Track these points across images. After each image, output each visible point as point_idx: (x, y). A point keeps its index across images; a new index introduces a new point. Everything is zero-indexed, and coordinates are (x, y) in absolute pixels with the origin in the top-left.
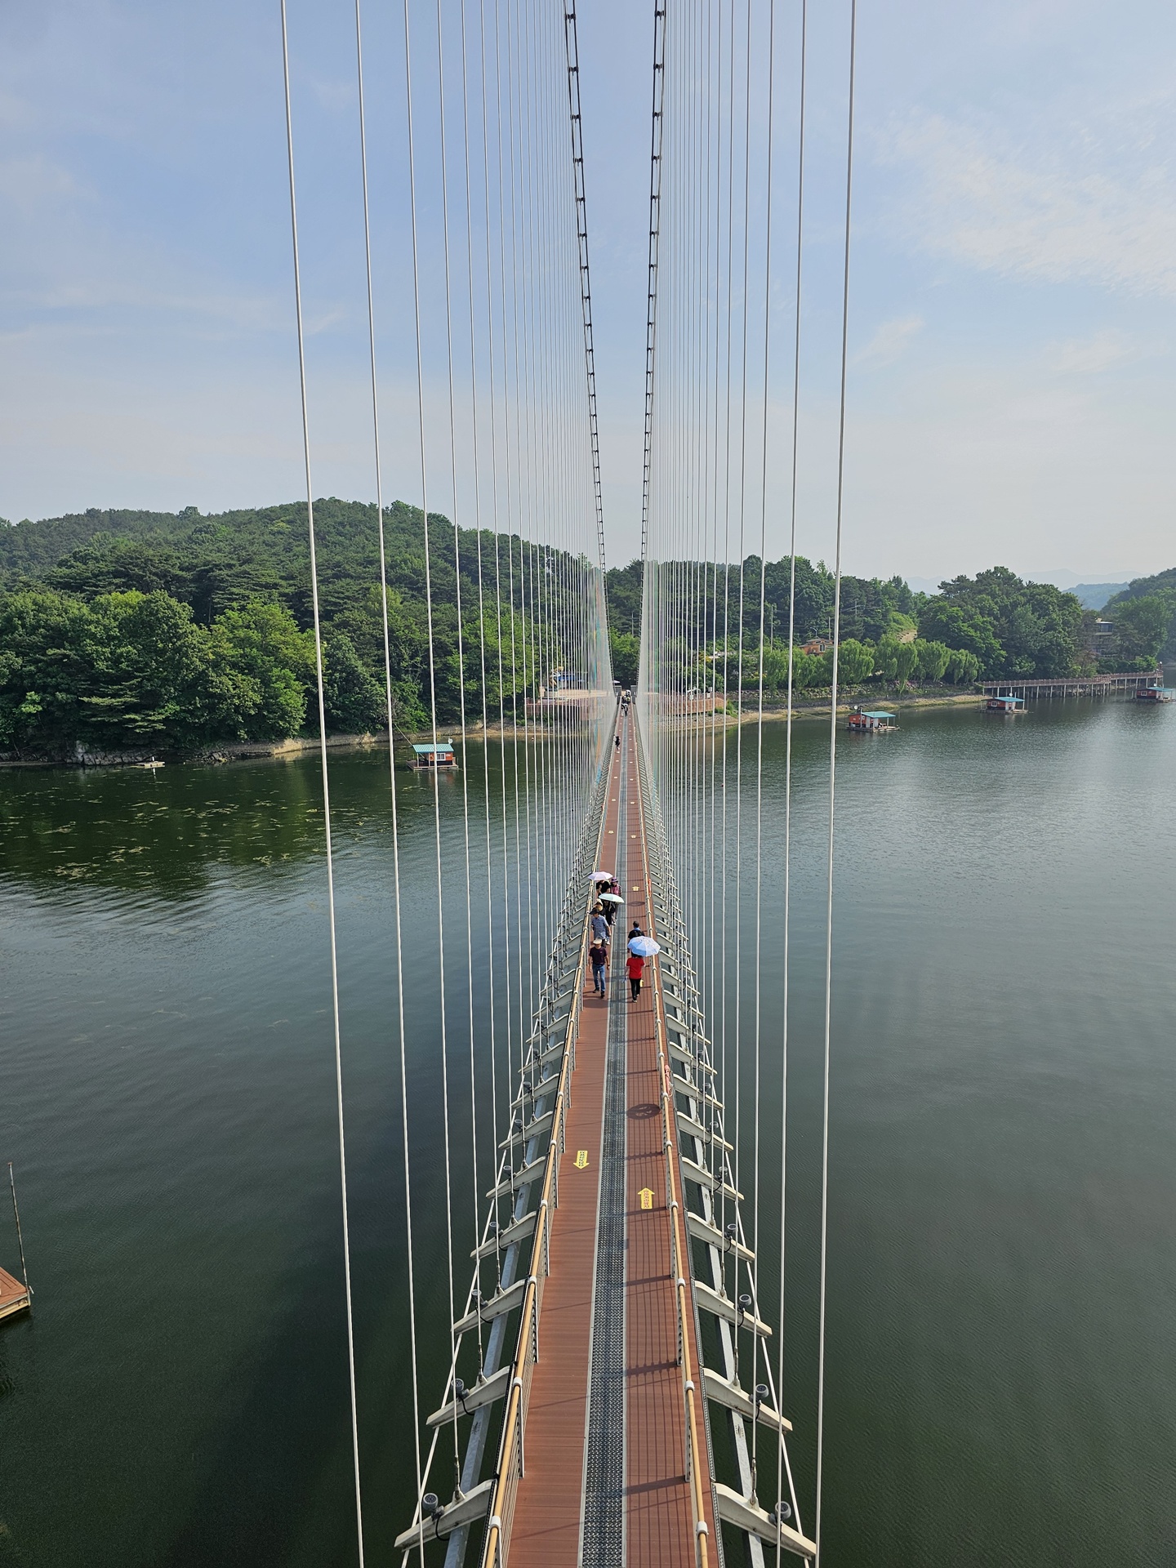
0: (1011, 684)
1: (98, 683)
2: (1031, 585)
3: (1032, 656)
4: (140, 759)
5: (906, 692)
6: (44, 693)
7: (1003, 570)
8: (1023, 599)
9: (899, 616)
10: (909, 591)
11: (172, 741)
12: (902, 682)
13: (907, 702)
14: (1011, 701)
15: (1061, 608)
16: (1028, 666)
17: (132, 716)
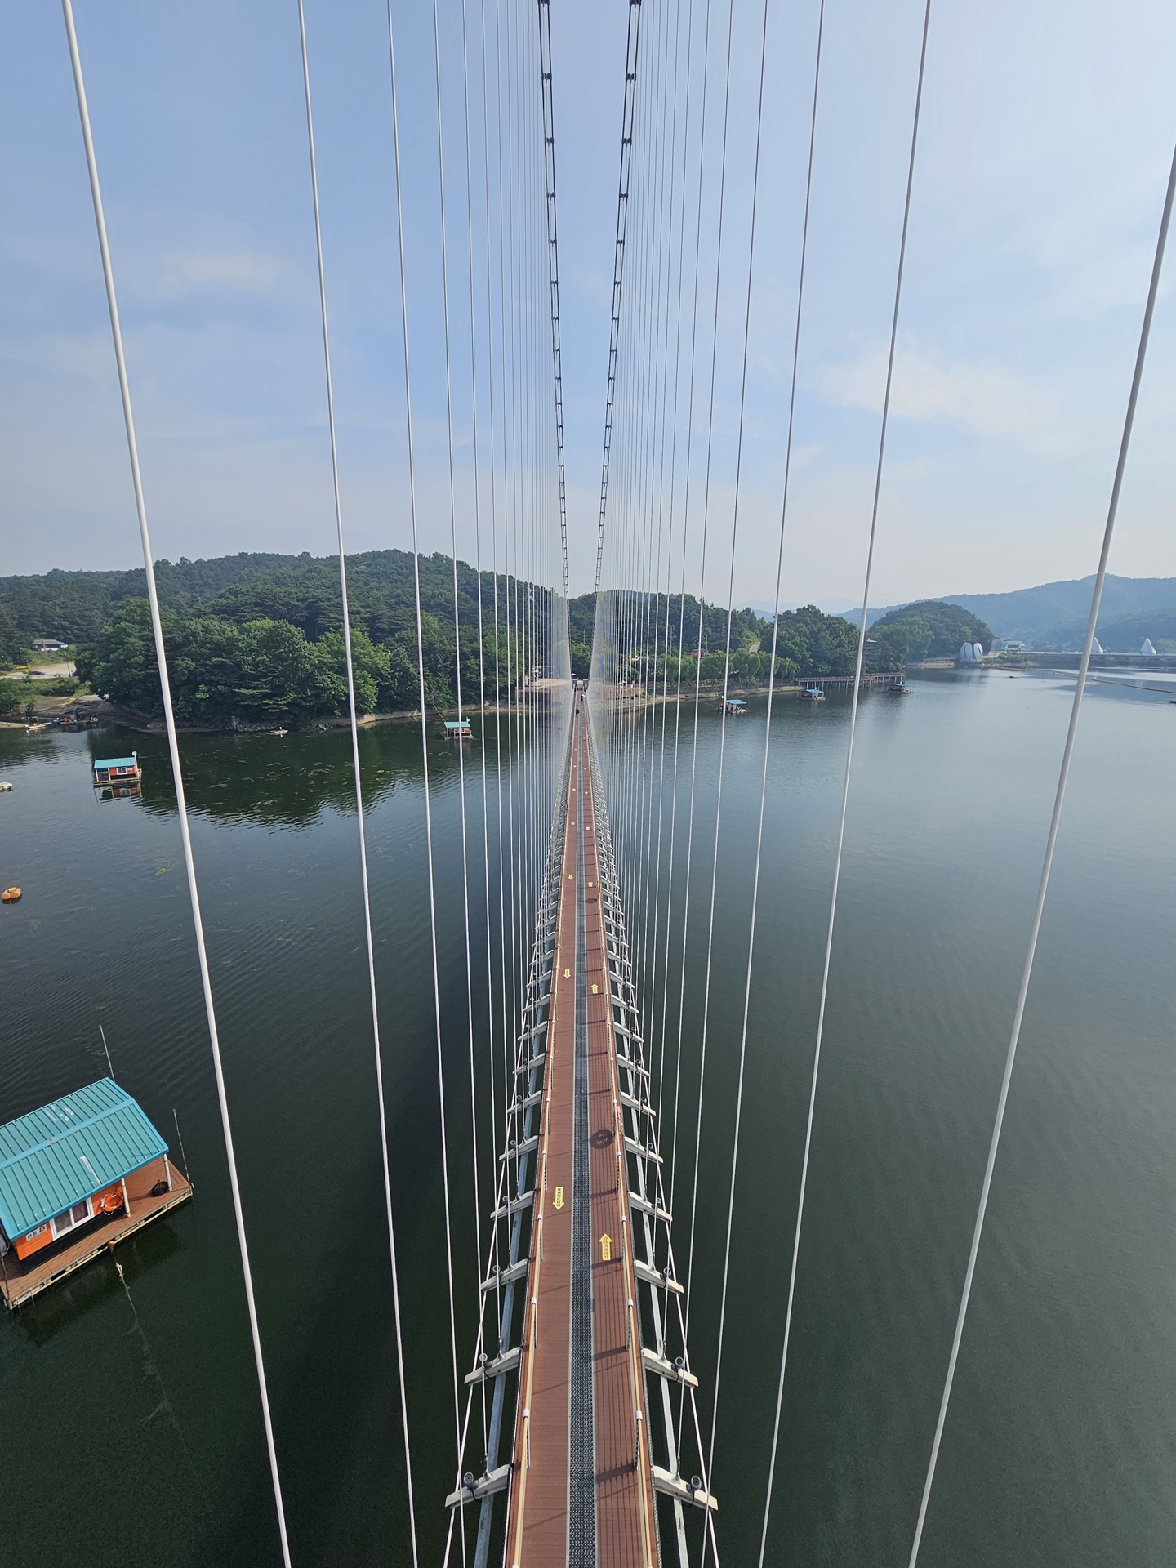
0: (816, 680)
1: (244, 680)
2: (829, 618)
3: (829, 663)
4: (273, 728)
5: (753, 684)
6: (211, 685)
7: (813, 607)
8: (824, 627)
9: (749, 633)
10: (755, 617)
11: (292, 717)
12: (750, 679)
13: (753, 691)
14: (815, 692)
15: (847, 633)
16: (826, 668)
17: (267, 702)
